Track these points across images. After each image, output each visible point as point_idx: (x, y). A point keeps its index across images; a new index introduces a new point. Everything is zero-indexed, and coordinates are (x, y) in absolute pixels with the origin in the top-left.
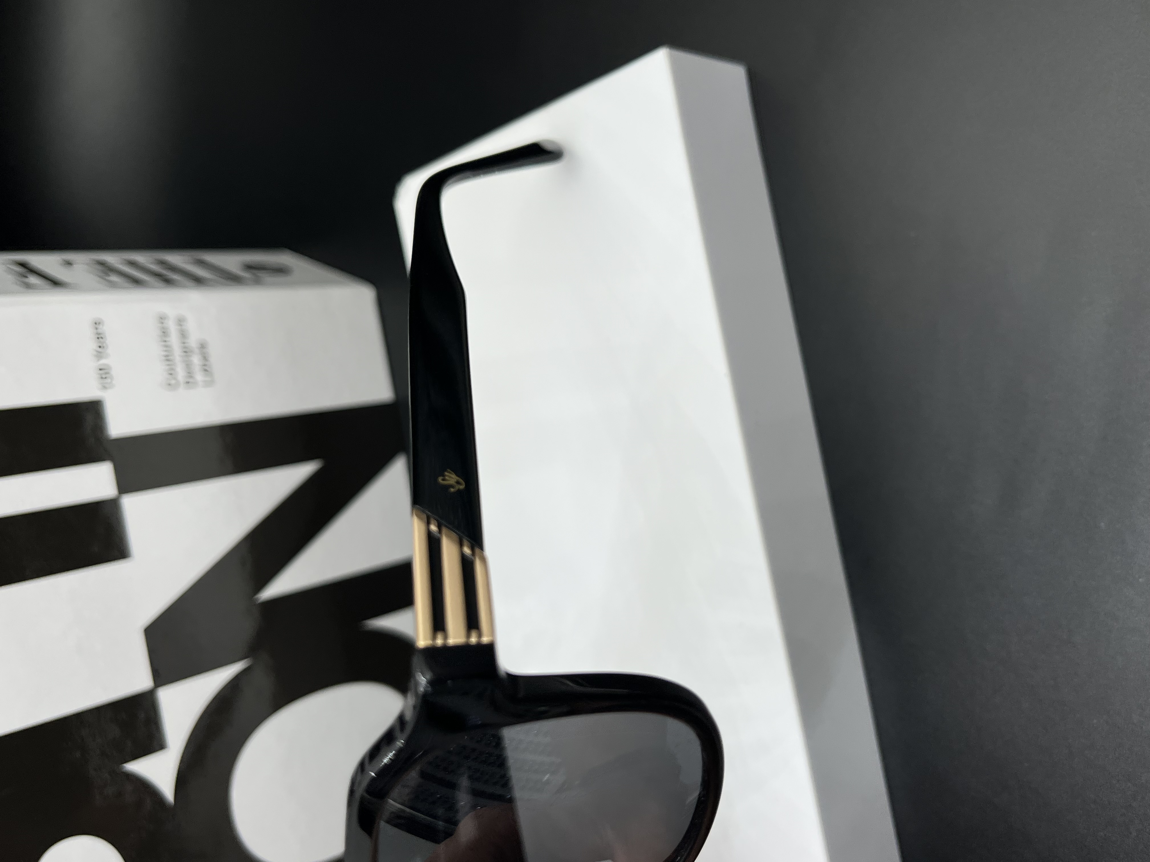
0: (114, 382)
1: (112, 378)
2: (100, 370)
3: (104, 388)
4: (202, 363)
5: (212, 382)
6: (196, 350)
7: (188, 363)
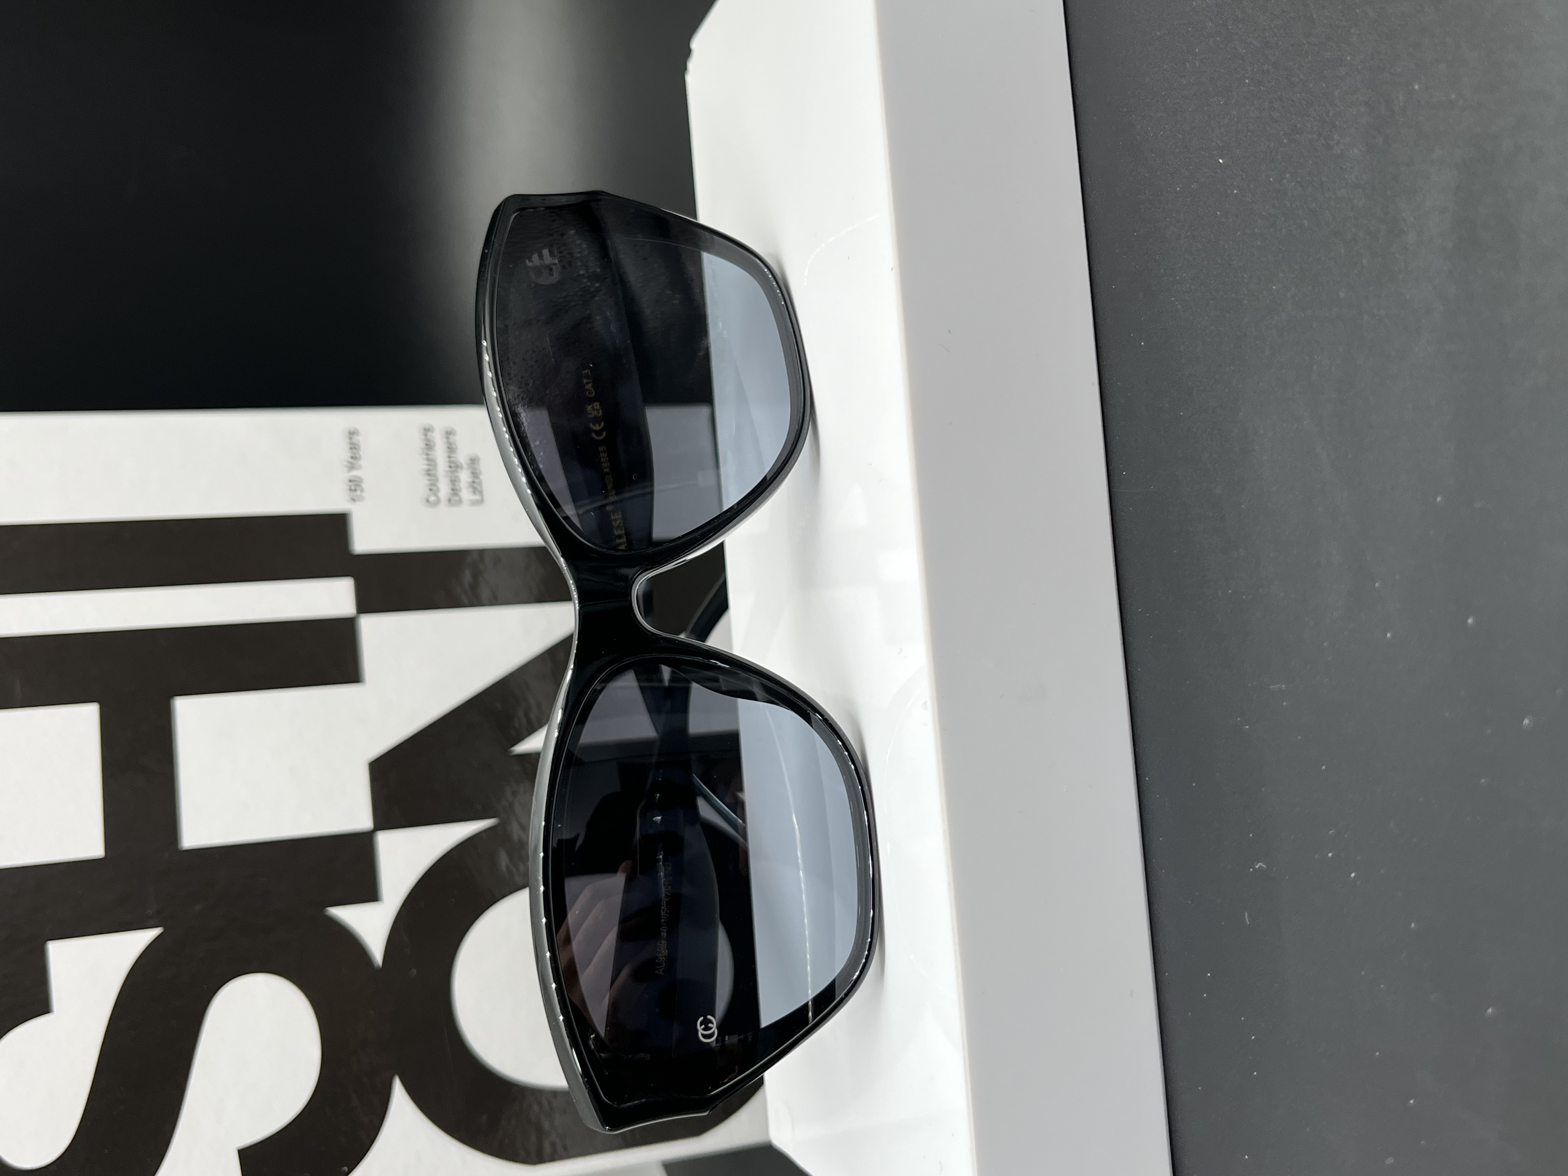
0: (364, 495)
1: (362, 490)
2: (350, 481)
3: (354, 500)
4: (470, 480)
5: (481, 501)
6: (465, 466)
7: (453, 479)
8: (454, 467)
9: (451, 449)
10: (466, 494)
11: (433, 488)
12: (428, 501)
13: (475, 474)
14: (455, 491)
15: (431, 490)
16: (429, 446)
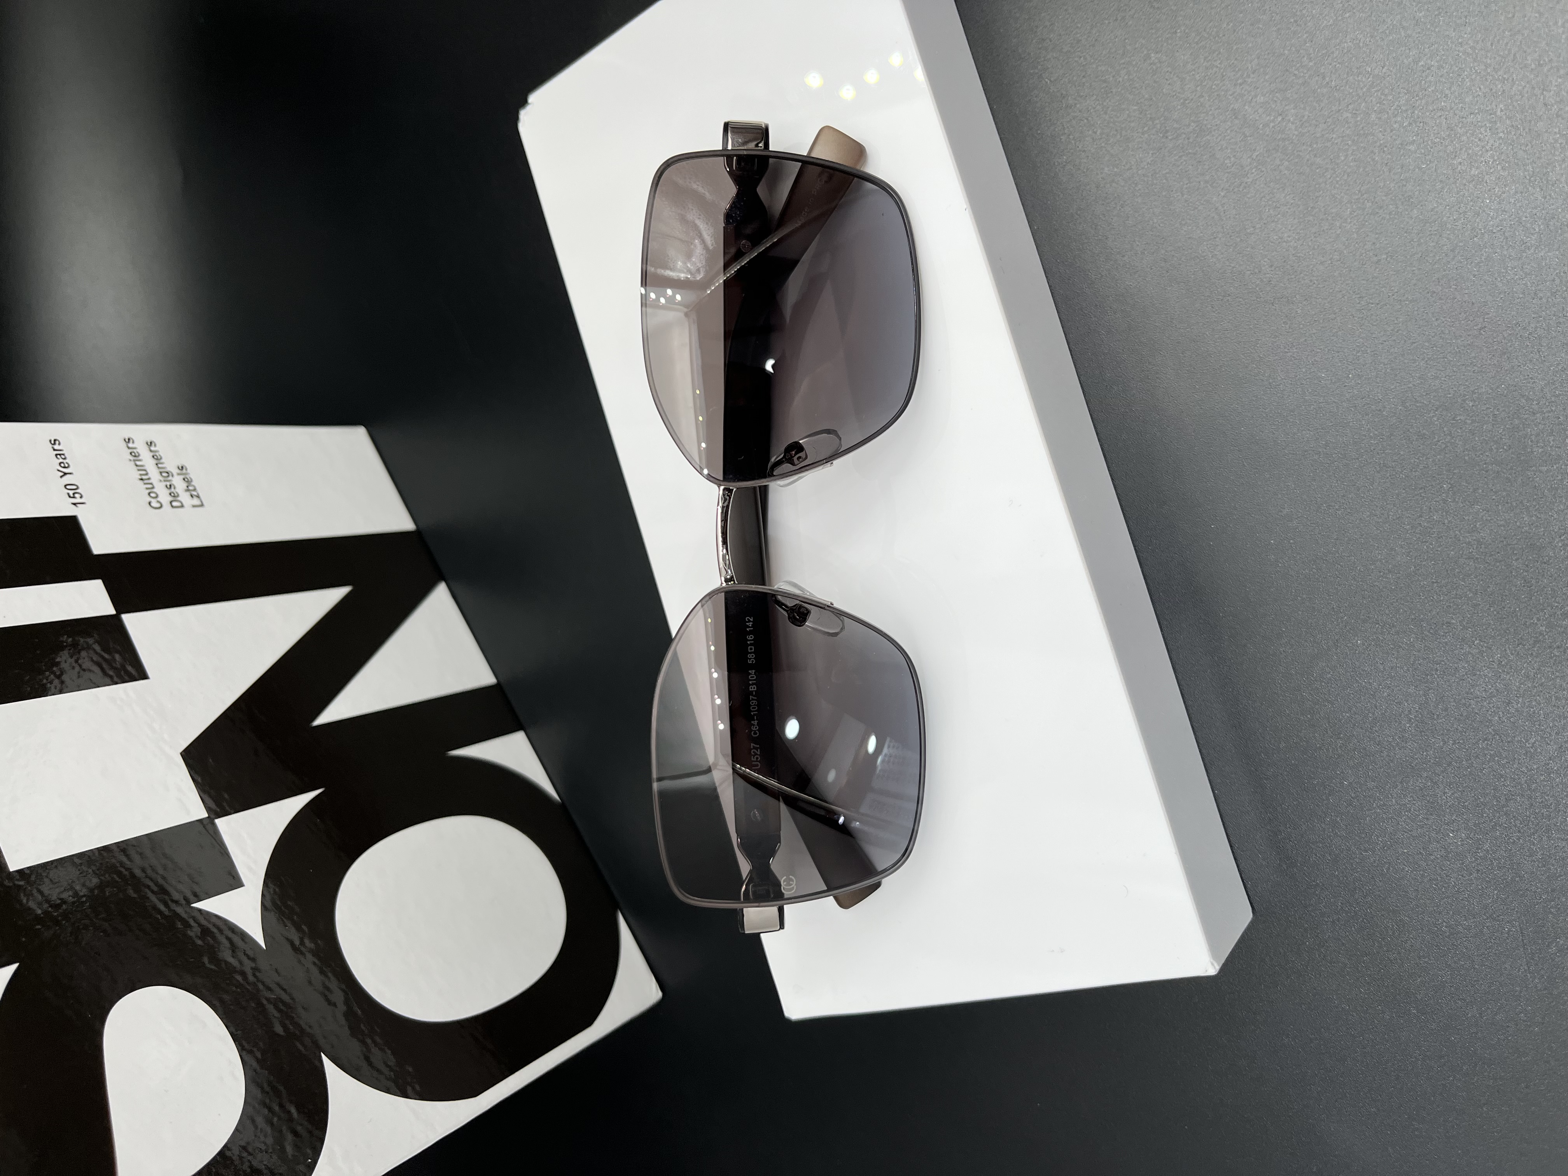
0: (85, 501)
1: (81, 497)
2: (65, 486)
3: (74, 504)
4: (184, 485)
5: (202, 505)
6: (175, 474)
7: (168, 484)
8: (166, 475)
9: (157, 458)
10: (185, 497)
11: (151, 492)
12: (150, 503)
13: (188, 481)
14: (174, 496)
15: (149, 494)
16: (135, 456)
